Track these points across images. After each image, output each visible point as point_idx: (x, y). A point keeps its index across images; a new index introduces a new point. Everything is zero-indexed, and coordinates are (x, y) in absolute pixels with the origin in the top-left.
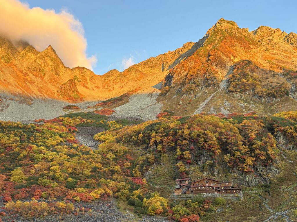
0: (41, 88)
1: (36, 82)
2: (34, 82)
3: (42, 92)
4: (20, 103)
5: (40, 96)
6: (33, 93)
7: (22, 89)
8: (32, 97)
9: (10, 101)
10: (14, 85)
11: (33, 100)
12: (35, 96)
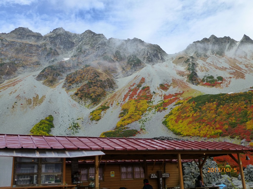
0: (247, 64)
1: (242, 61)
2: (242, 62)
3: (249, 67)
4: (236, 78)
5: (248, 70)
6: (243, 69)
7: (235, 69)
8: (243, 72)
9: (230, 79)
10: (229, 68)
11: (244, 74)
12: (245, 71)
